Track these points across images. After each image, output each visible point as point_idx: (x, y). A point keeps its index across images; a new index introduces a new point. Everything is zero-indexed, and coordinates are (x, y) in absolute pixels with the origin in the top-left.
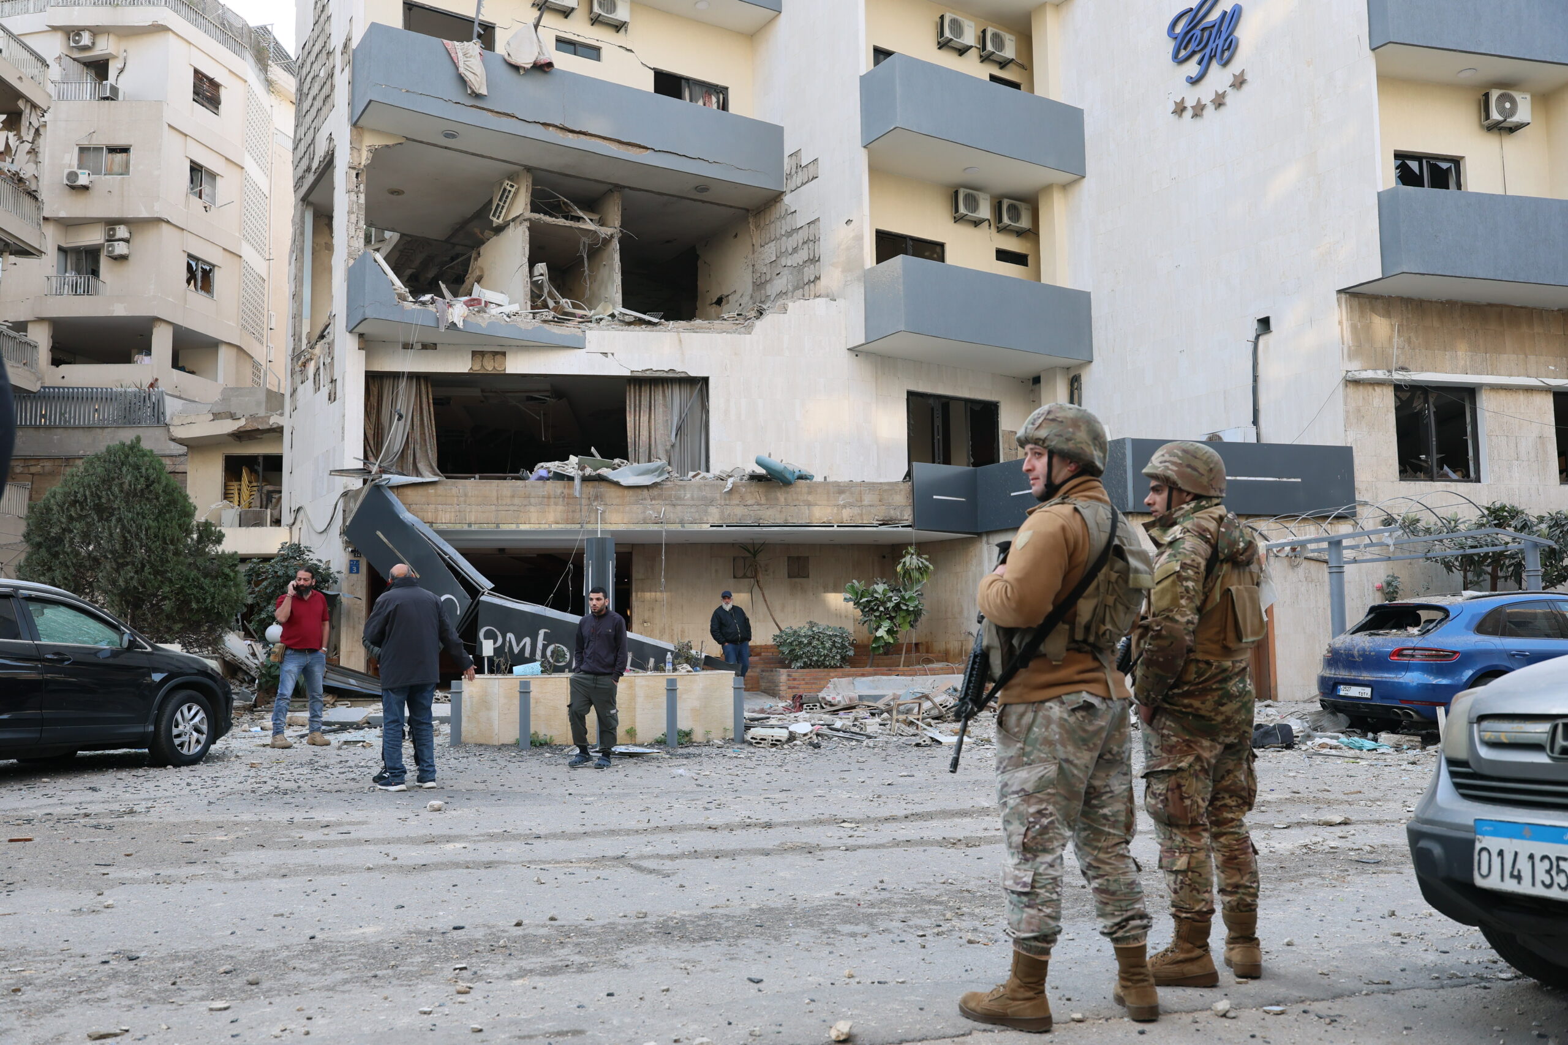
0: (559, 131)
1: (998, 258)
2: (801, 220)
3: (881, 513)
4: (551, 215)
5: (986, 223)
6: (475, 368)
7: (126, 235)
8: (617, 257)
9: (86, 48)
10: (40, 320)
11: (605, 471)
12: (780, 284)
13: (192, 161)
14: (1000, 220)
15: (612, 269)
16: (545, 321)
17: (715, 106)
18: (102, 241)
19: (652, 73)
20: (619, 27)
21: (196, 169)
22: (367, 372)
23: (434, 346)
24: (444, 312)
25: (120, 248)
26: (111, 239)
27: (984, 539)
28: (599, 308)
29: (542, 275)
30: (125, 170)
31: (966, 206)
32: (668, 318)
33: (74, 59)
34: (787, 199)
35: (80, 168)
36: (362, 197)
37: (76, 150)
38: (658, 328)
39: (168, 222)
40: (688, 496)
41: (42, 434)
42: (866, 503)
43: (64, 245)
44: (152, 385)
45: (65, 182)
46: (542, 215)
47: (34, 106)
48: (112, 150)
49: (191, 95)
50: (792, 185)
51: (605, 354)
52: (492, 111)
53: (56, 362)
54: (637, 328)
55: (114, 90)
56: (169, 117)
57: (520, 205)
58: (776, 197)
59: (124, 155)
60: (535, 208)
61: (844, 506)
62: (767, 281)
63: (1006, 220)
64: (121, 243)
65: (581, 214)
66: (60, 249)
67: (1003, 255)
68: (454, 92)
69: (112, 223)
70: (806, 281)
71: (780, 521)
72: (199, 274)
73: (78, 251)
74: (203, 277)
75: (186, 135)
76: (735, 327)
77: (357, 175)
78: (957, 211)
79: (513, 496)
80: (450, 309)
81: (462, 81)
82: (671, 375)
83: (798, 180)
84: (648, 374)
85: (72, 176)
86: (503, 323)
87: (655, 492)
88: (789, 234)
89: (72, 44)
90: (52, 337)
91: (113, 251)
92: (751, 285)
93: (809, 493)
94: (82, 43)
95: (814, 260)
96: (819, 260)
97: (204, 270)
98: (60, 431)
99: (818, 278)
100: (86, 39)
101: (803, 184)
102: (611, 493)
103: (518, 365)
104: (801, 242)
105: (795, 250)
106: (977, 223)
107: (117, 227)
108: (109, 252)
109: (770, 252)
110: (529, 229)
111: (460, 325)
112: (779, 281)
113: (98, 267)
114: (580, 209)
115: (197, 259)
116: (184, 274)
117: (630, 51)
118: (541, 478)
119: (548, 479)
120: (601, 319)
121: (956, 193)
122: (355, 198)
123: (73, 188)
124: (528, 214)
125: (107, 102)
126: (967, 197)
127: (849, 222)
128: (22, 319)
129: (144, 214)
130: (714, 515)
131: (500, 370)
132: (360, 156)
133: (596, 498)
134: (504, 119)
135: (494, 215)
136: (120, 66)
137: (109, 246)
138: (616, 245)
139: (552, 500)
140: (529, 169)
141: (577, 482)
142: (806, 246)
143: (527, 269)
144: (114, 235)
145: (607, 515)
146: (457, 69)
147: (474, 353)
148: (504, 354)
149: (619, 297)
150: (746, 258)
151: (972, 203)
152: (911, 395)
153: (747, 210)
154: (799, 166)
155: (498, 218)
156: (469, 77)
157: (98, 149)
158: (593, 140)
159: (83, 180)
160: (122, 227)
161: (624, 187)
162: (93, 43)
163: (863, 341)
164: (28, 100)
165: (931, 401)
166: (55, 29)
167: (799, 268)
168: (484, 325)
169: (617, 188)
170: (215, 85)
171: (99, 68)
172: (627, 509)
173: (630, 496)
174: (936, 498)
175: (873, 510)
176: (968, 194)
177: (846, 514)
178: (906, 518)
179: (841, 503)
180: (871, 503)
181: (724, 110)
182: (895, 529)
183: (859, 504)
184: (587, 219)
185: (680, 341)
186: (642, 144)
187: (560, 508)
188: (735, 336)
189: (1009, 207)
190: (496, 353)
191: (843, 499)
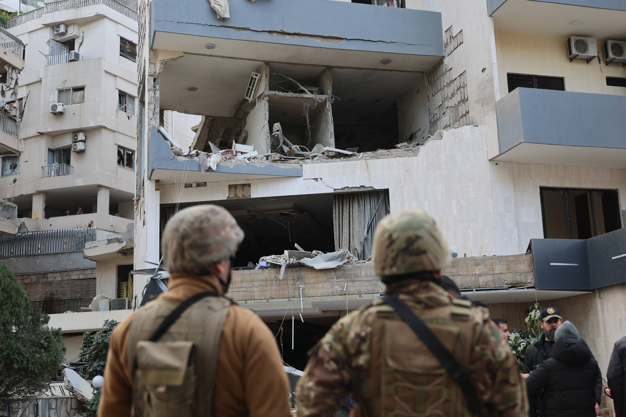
0: (280, 35)
1: (608, 84)
2: (455, 74)
3: (510, 278)
4: (283, 91)
5: (596, 60)
6: (231, 197)
7: (83, 138)
8: (330, 114)
9: (63, 34)
10: (39, 193)
11: (306, 261)
12: (445, 120)
13: (120, 91)
14: (607, 56)
15: (327, 122)
16: (274, 161)
17: (396, 6)
18: (71, 143)
21: (122, 95)
22: (161, 206)
23: (205, 184)
24: (204, 160)
25: (80, 146)
26: (75, 141)
27: (597, 295)
28: (314, 149)
29: (278, 131)
30: (82, 100)
31: (577, 49)
32: (359, 152)
33: (57, 41)
34: (446, 61)
35: (59, 102)
36: (158, 93)
37: (57, 92)
38: (352, 158)
39: (105, 128)
40: (363, 274)
41: (31, 260)
42: (497, 272)
43: (52, 148)
44: (90, 226)
45: (51, 111)
46: (276, 92)
47: (14, 68)
48: (76, 89)
49: (118, 52)
50: (448, 51)
51: (317, 179)
52: (235, 28)
53: (47, 216)
54: (338, 160)
55: (77, 56)
56: (106, 66)
57: (263, 88)
58: (441, 61)
59: (82, 91)
60: (272, 87)
61: (480, 275)
62: (438, 120)
63: (611, 55)
64: (80, 143)
65: (302, 88)
66: (50, 150)
67: (611, 81)
68: (208, 19)
69: (75, 132)
70: (461, 115)
72: (125, 157)
73: (59, 150)
74: (127, 158)
75: (116, 76)
76: (406, 153)
77: (155, 80)
78: (570, 53)
79: (242, 281)
80: (209, 159)
81: (214, 12)
82: (362, 190)
83: (451, 47)
84: (346, 190)
85: (54, 107)
86: (245, 164)
87: (339, 273)
88: (449, 84)
89: (55, 33)
90: (45, 202)
91: (76, 148)
92: (428, 123)
93: (453, 267)
94: (60, 32)
95: (464, 100)
96: (467, 100)
97: (128, 154)
98: (40, 257)
99: (468, 112)
100: (62, 29)
101: (455, 49)
102: (309, 276)
103: (258, 192)
104: (456, 89)
105: (453, 95)
106: (588, 60)
107: (78, 134)
108: (74, 149)
109: (438, 99)
110: (269, 102)
111: (214, 168)
112: (445, 118)
113: (70, 158)
114: (303, 86)
115: (124, 148)
116: (116, 158)
118: (262, 268)
119: (267, 268)
120: (315, 156)
121: (569, 40)
122: (153, 94)
123: (55, 114)
124: (268, 92)
125: (72, 62)
126: (577, 43)
127: (483, 70)
128: (30, 193)
129: (92, 124)
131: (247, 196)
132: (155, 68)
133: (298, 279)
134: (243, 32)
135: (247, 96)
136: (80, 41)
137: (74, 146)
138: (329, 106)
139: (269, 283)
140: (267, 63)
141: (283, 269)
142: (459, 92)
143: (268, 128)
144: (77, 139)
145: (306, 291)
146: (210, 4)
147: (230, 187)
148: (249, 185)
149: (332, 140)
150: (425, 105)
151: (582, 45)
152: (542, 189)
153: (423, 73)
154: (451, 37)
155: (250, 97)
156: (217, 7)
157: (68, 90)
158: (304, 38)
159: (60, 109)
160: (81, 133)
161: (333, 67)
162: (66, 31)
163: (498, 153)
164: (10, 65)
165: (561, 193)
166: (46, 26)
167: (456, 107)
168: (231, 167)
169: (329, 68)
170: (133, 45)
171: (70, 44)
172: (320, 286)
173: (322, 277)
174: (551, 264)
175: (503, 277)
176: (579, 40)
177: (482, 281)
178: (529, 281)
179: (478, 272)
180: (500, 272)
181: (402, 7)
182: (521, 290)
183: (492, 273)
184: (307, 91)
185: (367, 165)
186: (338, 36)
187: (274, 288)
188: (406, 158)
189: (613, 46)
190: (243, 185)
191: (479, 270)
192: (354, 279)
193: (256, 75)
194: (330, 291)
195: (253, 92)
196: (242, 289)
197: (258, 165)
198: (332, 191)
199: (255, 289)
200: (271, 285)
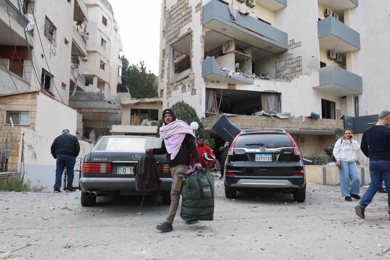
2: (294, 56)
4: (239, 52)
5: (334, 60)
6: (229, 88)
8: (251, 63)
13: (102, 38)
14: (336, 59)
15: (250, 66)
19: (258, 19)
20: (252, 7)
21: (102, 40)
22: (206, 88)
23: (219, 82)
25: (86, 58)
29: (237, 66)
34: (289, 51)
38: (270, 80)
39: (97, 52)
42: (333, 124)
47: (86, 20)
49: (102, 22)
50: (291, 48)
51: (258, 86)
52: (236, 24)
56: (98, 26)
57: (233, 48)
58: (286, 50)
61: (329, 125)
62: (281, 71)
63: (338, 59)
68: (228, 17)
70: (296, 71)
71: (315, 128)
72: (102, 65)
75: (101, 31)
77: (203, 38)
78: (329, 56)
79: (254, 120)
81: (231, 15)
82: (272, 92)
83: (293, 46)
86: (238, 77)
87: (287, 120)
88: (290, 60)
92: (275, 72)
93: (321, 122)
95: (299, 66)
96: (301, 66)
99: (301, 70)
101: (295, 48)
103: (239, 88)
104: (294, 62)
106: (332, 59)
109: (283, 64)
111: (232, 77)
112: (286, 71)
114: (245, 50)
115: (102, 62)
117: (254, 13)
119: (261, 116)
121: (328, 52)
122: (203, 44)
126: (332, 53)
127: (313, 57)
130: (300, 126)
131: (234, 88)
132: (204, 33)
133: (274, 121)
134: (238, 26)
135: (226, 51)
138: (251, 60)
139: (263, 121)
140: (235, 40)
142: (296, 63)
143: (235, 64)
145: (276, 126)
146: (230, 13)
147: (228, 84)
148: (235, 85)
149: (251, 73)
150: (273, 65)
152: (322, 100)
153: (275, 53)
154: (293, 43)
156: (234, 15)
161: (252, 46)
163: (318, 86)
167: (293, 68)
170: (106, 20)
172: (281, 124)
173: (281, 120)
174: (348, 124)
186: (264, 35)
188: (287, 83)
189: (339, 56)
193: (231, 44)
194: (284, 126)
198: (263, 91)
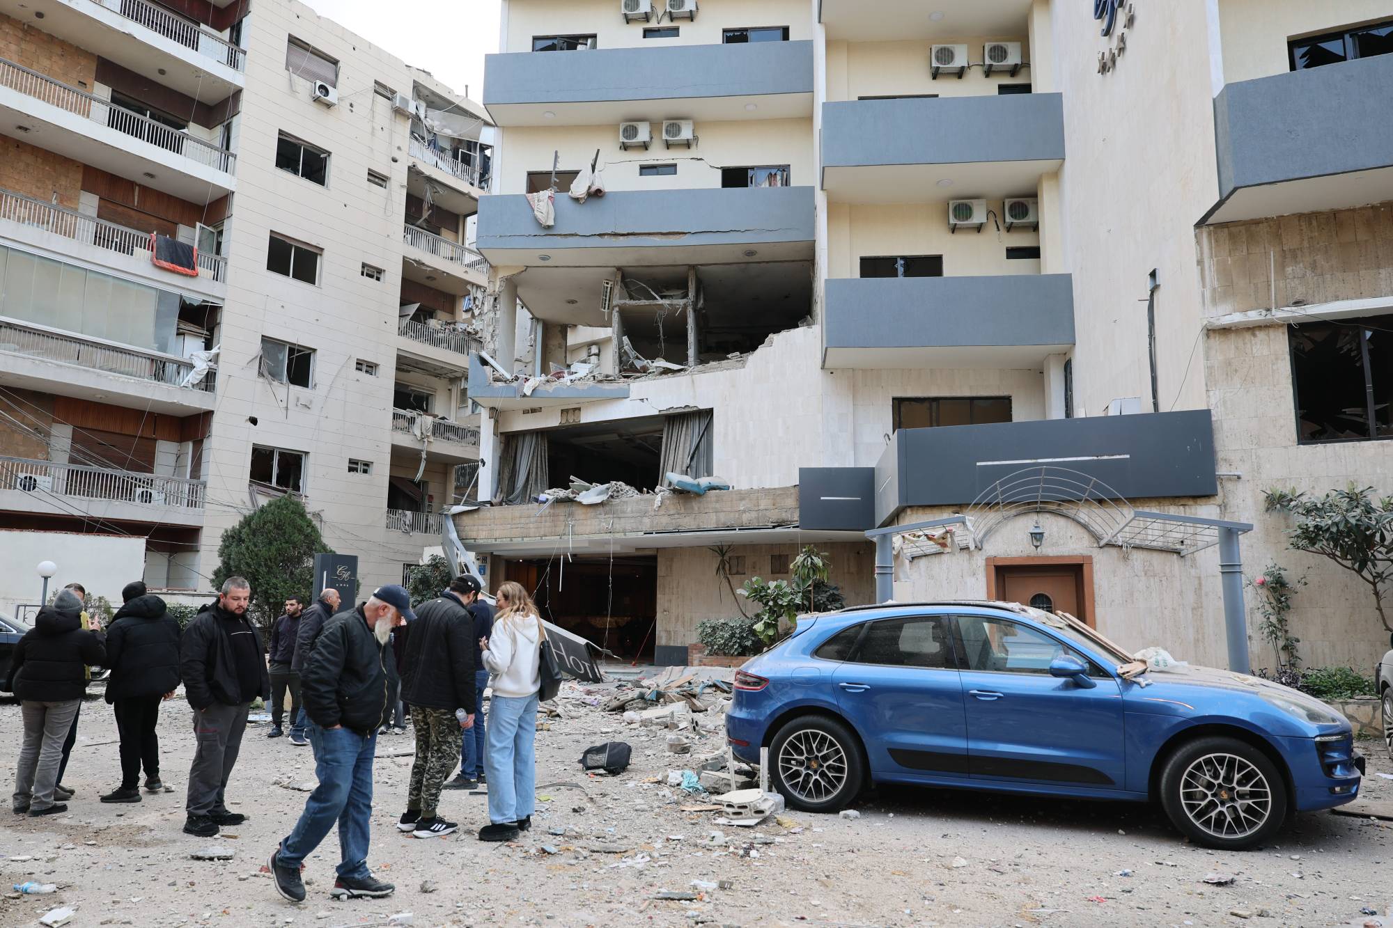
0: (613, 237)
1: (1010, 257)
3: (775, 515)
5: (987, 227)
6: (563, 422)
8: (690, 321)
11: (579, 495)
14: (1003, 220)
17: (779, 184)
19: (720, 172)
20: (688, 145)
22: (497, 431)
23: (540, 409)
29: (626, 343)
31: (956, 216)
40: (629, 509)
42: (762, 507)
46: (626, 301)
51: (642, 400)
52: (560, 235)
60: (625, 295)
61: (744, 511)
63: (1010, 219)
65: (654, 293)
67: (1013, 253)
77: (496, 299)
78: (949, 223)
80: (526, 383)
82: (687, 410)
84: (671, 411)
86: (566, 387)
93: (717, 502)
102: (579, 512)
103: (588, 416)
106: (979, 228)
110: (622, 312)
111: (528, 393)
117: (701, 159)
119: (544, 502)
124: (618, 302)
126: (958, 208)
130: (647, 523)
131: (577, 420)
132: (495, 285)
133: (570, 515)
134: (570, 238)
138: (690, 311)
140: (620, 270)
143: (616, 343)
145: (575, 528)
146: (534, 212)
147: (562, 412)
148: (579, 409)
151: (963, 209)
152: (897, 400)
155: (605, 308)
156: (539, 215)
158: (640, 237)
161: (696, 265)
165: (926, 404)
169: (692, 267)
172: (589, 522)
173: (591, 512)
174: (822, 498)
175: (768, 513)
176: (959, 205)
177: (746, 518)
178: (795, 519)
179: (742, 508)
180: (766, 507)
181: (786, 185)
182: (786, 530)
183: (756, 509)
184: (657, 297)
185: (693, 381)
186: (680, 231)
187: (548, 524)
188: (733, 371)
189: (1012, 208)
190: (575, 409)
191: (744, 505)
192: (620, 515)
193: (607, 283)
194: (597, 528)
195: (607, 302)
196: (519, 526)
197: (580, 387)
198: (656, 413)
199: (531, 526)
200: (546, 522)
